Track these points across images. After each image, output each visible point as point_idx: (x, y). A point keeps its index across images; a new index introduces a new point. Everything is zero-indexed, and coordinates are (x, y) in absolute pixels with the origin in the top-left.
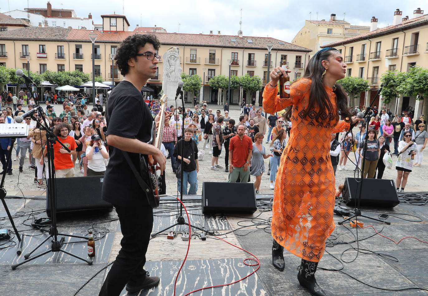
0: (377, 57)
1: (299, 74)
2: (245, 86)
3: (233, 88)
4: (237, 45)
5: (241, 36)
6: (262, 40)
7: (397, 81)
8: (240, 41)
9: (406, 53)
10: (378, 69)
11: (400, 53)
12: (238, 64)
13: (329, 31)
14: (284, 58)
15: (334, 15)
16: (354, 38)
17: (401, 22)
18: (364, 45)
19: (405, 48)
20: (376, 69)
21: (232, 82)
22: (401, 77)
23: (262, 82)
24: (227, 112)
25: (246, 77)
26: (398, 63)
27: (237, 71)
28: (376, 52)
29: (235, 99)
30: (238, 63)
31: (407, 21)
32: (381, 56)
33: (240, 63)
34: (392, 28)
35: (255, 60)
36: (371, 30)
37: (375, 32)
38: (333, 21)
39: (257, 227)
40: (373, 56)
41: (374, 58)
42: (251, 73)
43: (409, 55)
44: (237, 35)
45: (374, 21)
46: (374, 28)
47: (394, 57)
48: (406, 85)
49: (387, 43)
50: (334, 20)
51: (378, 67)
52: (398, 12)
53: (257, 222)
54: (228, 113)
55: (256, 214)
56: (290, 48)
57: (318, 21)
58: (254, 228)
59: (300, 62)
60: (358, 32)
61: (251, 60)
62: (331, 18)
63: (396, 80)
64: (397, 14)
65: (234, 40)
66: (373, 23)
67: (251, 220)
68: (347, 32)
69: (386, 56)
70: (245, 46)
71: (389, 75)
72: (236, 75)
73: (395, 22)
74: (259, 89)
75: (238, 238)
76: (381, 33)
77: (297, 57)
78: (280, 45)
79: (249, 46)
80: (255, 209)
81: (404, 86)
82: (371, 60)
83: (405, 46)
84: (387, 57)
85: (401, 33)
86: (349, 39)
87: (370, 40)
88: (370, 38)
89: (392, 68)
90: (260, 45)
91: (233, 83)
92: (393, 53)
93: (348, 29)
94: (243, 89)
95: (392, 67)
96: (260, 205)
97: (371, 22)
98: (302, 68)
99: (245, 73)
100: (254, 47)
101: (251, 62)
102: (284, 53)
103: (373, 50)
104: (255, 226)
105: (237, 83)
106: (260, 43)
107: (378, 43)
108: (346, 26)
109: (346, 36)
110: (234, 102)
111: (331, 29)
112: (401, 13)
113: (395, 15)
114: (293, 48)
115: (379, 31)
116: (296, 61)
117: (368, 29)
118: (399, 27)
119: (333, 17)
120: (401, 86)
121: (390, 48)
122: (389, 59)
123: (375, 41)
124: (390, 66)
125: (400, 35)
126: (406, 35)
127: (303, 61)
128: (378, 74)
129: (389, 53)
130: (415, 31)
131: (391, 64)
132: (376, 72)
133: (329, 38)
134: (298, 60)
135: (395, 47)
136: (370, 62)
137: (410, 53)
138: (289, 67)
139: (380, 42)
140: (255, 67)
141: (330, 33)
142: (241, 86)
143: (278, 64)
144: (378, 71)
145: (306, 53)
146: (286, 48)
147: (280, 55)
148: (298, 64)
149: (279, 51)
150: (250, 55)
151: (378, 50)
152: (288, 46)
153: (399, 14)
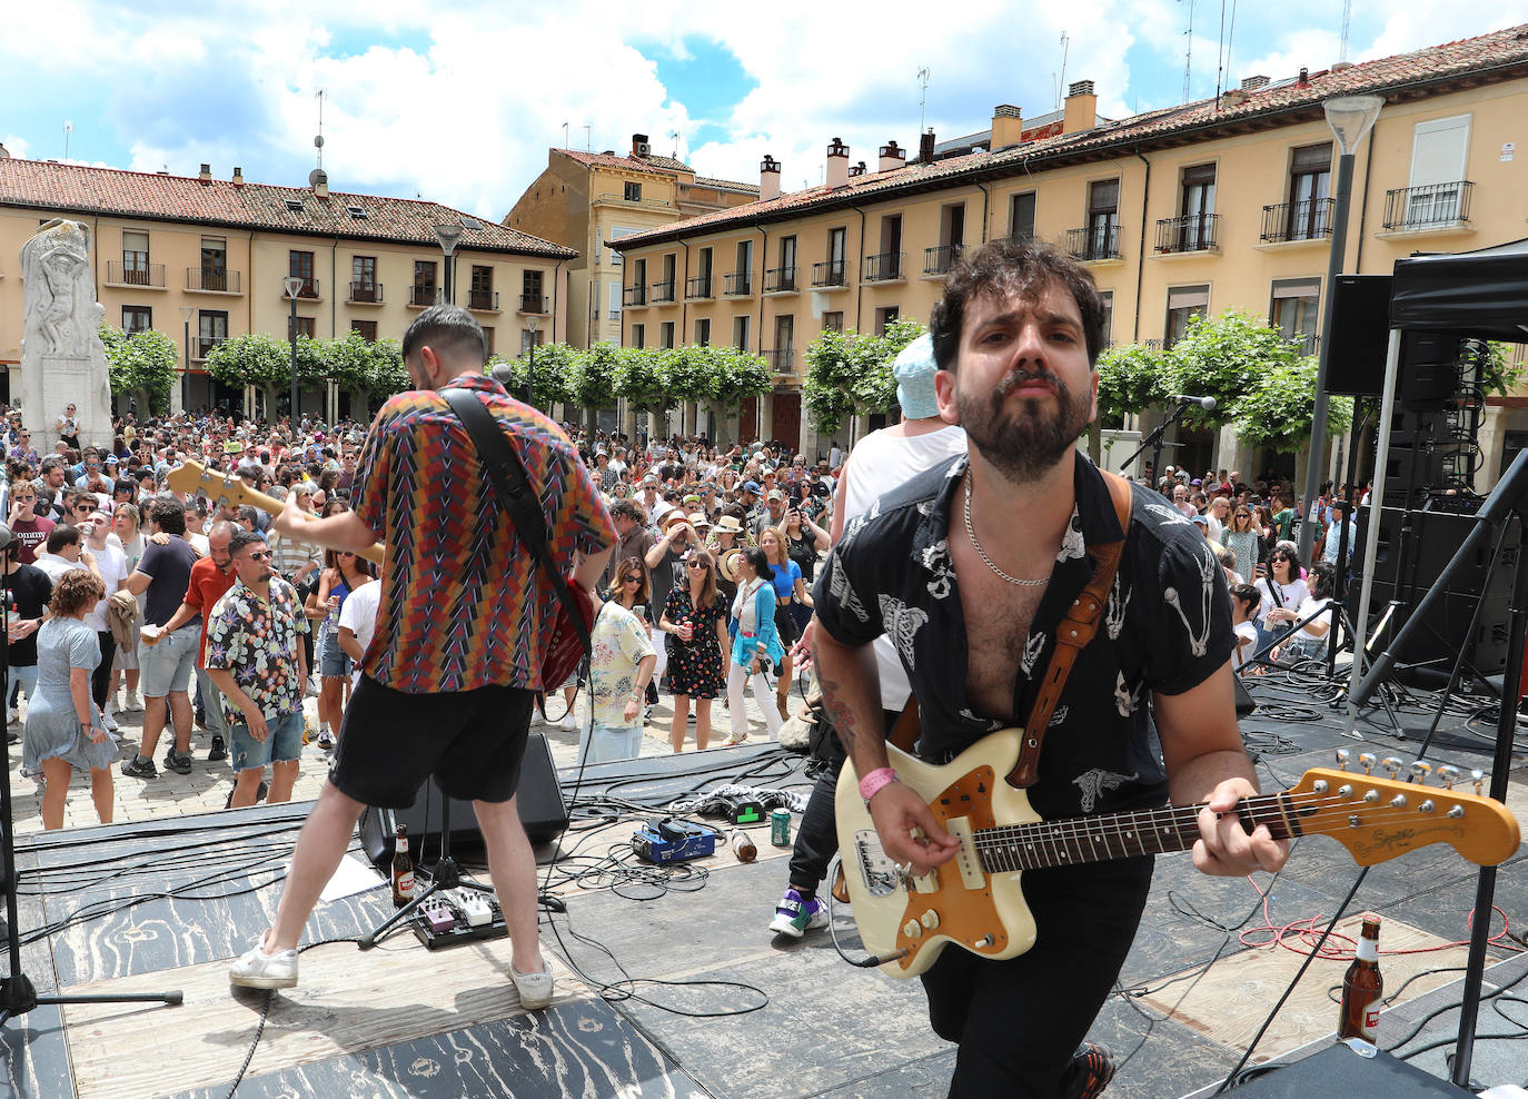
0: (786, 284)
1: (537, 335)
2: (347, 375)
5: (321, 191)
6: (402, 208)
8: (320, 210)
9: (870, 278)
10: (791, 324)
11: (852, 275)
12: (316, 296)
13: (631, 191)
14: (481, 276)
15: (642, 138)
16: (715, 220)
17: (845, 179)
18: (744, 246)
19: (865, 262)
20: (786, 324)
25: (348, 342)
26: (847, 305)
27: (312, 321)
28: (784, 269)
30: (315, 289)
31: (863, 178)
32: (797, 283)
33: (324, 291)
35: (380, 279)
36: (764, 198)
37: (774, 205)
38: (642, 159)
40: (772, 280)
41: (779, 289)
42: (367, 330)
43: (876, 282)
44: (309, 186)
45: (768, 169)
46: (770, 191)
47: (836, 287)
49: (812, 241)
50: (643, 156)
51: (790, 318)
52: (839, 148)
56: (501, 243)
57: (593, 156)
59: (537, 292)
60: (723, 201)
61: (366, 280)
62: (635, 148)
63: (852, 362)
64: (836, 154)
65: (299, 206)
66: (766, 174)
68: (686, 196)
69: (814, 284)
70: (341, 229)
71: (830, 343)
72: (311, 335)
76: (793, 209)
77: (527, 274)
79: (355, 228)
80: (565, 825)
82: (767, 294)
83: (867, 253)
84: (815, 288)
85: (853, 212)
87: (763, 227)
88: (764, 224)
89: (832, 320)
90: (395, 227)
92: (831, 274)
93: (688, 187)
94: (337, 387)
95: (832, 317)
97: (762, 171)
98: (544, 315)
99: (345, 328)
100: (371, 232)
101: (363, 289)
102: (484, 261)
103: (773, 262)
105: (316, 365)
106: (393, 221)
107: (786, 239)
108: (683, 179)
109: (685, 212)
111: (637, 186)
112: (845, 152)
113: (829, 156)
114: (513, 244)
115: (785, 204)
116: (526, 290)
117: (754, 192)
118: (842, 194)
119: (640, 144)
120: (866, 379)
121: (823, 258)
122: (822, 293)
123: (778, 232)
124: (827, 315)
125: (850, 219)
126: (867, 219)
127: (548, 289)
128: (790, 338)
129: (822, 275)
130: (891, 209)
131: (828, 309)
132: (785, 333)
133: (629, 215)
134: (531, 288)
135: (838, 257)
136: (766, 301)
137: (881, 278)
138: (500, 309)
139: (794, 238)
140: (381, 306)
141: (634, 199)
142: (333, 375)
143: (465, 299)
144: (791, 330)
145: (557, 262)
146: (490, 243)
147: (466, 264)
148: (531, 296)
149: (462, 252)
150: (358, 261)
151: (789, 264)
152: (494, 236)
153: (841, 154)
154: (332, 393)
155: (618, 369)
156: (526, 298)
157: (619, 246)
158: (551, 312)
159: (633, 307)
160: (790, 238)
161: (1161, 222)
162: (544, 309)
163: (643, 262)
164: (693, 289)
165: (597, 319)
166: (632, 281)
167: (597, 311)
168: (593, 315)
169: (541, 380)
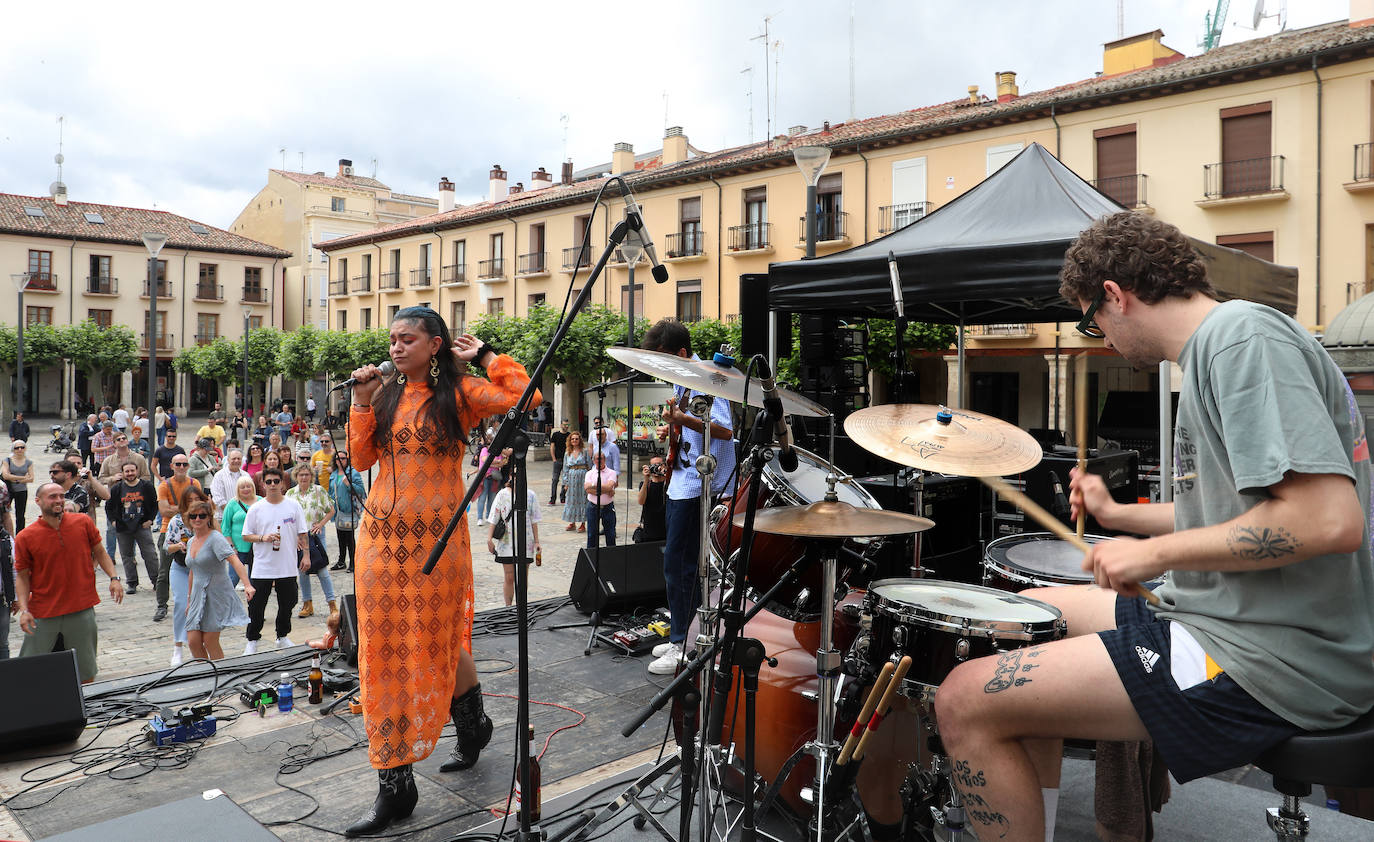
0: (458, 277)
1: (257, 320)
2: (82, 356)
3: (38, 364)
4: (48, 227)
5: (60, 200)
6: (137, 216)
7: (506, 338)
8: (59, 216)
9: (523, 272)
10: (464, 308)
11: (509, 271)
12: (54, 288)
13: (337, 204)
14: (207, 272)
15: (346, 163)
16: (400, 227)
17: (506, 195)
18: (425, 247)
19: (519, 259)
20: (459, 308)
21: (33, 344)
22: (513, 329)
23: (139, 344)
24: (19, 442)
25: (83, 327)
26: (506, 293)
27: (49, 310)
28: (457, 266)
29: (45, 398)
30: (55, 284)
31: (520, 195)
32: (467, 276)
33: (62, 285)
34: (488, 207)
35: (115, 275)
36: (441, 210)
37: (449, 216)
38: (347, 179)
39: (88, 772)
40: (449, 274)
41: (452, 281)
42: (102, 317)
43: (528, 275)
44: (47, 194)
45: (445, 188)
46: (447, 206)
47: (497, 279)
48: (524, 349)
49: (478, 243)
50: (348, 176)
51: (462, 303)
52: (498, 173)
53: (86, 759)
54: (23, 448)
55: (84, 738)
56: (224, 245)
57: (306, 176)
58: (79, 776)
59: (257, 284)
60: (412, 212)
61: (101, 275)
62: (341, 169)
63: (502, 337)
64: (496, 177)
65: (39, 212)
66: (443, 192)
67: (69, 757)
68: (382, 208)
69: (480, 277)
70: (78, 232)
71: (485, 323)
72: (49, 322)
73: (494, 195)
74: (129, 365)
75: (16, 818)
76: (462, 219)
77: (248, 271)
78: (194, 236)
79: (93, 232)
80: (82, 724)
81: (521, 352)
82: (444, 284)
83: (519, 254)
84: (481, 280)
85: (507, 221)
86: (388, 229)
87: (440, 233)
88: (439, 230)
89: (495, 305)
90: (129, 231)
91: (38, 347)
93: (385, 201)
94: (73, 366)
95: (495, 303)
96: (103, 709)
97: (440, 190)
98: (264, 303)
99: (81, 317)
100: (107, 235)
101: (99, 282)
102: (210, 259)
103: (448, 261)
104: (81, 772)
105: (52, 348)
106: (128, 226)
107: (457, 242)
108: (380, 195)
109: (381, 220)
110: (42, 410)
111: (342, 200)
112: (504, 175)
113: (491, 178)
114: (235, 246)
115: (459, 215)
116: (247, 283)
117: (434, 204)
118: (503, 207)
119: (345, 167)
120: (513, 351)
121: (487, 257)
122: (487, 284)
123: (451, 237)
124: (491, 300)
125: (505, 227)
126: (519, 228)
127: (266, 282)
128: (463, 319)
129: (486, 268)
130: (537, 219)
131: (491, 297)
132: (459, 316)
133: (336, 223)
134: (252, 281)
135: (498, 255)
136: (443, 290)
137: (531, 271)
138: (225, 298)
139: (464, 241)
140: (116, 297)
141: (340, 210)
142: (68, 356)
143: (192, 291)
144: (463, 313)
145: (274, 260)
146: (215, 245)
147: (194, 262)
148: (252, 288)
149: (191, 253)
150: (95, 261)
151: (460, 262)
152: (219, 239)
153: (501, 177)
154: (69, 372)
156: (247, 290)
157: (327, 248)
158: (269, 301)
159: (338, 297)
160: (460, 241)
161: (732, 229)
162: (263, 298)
163: (345, 261)
164: (386, 281)
165: (310, 306)
166: (336, 276)
167: (310, 300)
168: (307, 303)
169: (256, 357)
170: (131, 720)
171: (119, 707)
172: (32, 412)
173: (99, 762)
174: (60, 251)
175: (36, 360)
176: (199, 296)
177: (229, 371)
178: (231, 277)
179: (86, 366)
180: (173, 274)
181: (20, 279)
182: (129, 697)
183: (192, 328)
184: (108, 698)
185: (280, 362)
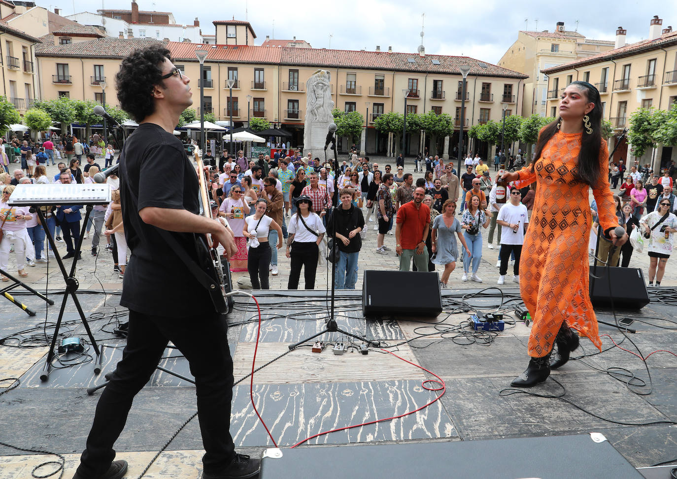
0: (624, 87)
1: (509, 112)
2: (428, 129)
3: (411, 132)
4: (416, 68)
5: (422, 54)
6: (454, 60)
7: (654, 123)
8: (421, 62)
9: (668, 82)
10: (626, 105)
11: (658, 82)
12: (418, 97)
13: (554, 48)
14: (486, 87)
15: (561, 24)
16: (591, 59)
17: (660, 35)
18: (605, 69)
19: (666, 75)
20: (623, 105)
21: (409, 123)
22: (660, 117)
23: (453, 123)
24: (400, 167)
25: (430, 115)
26: (655, 96)
27: (416, 107)
28: (624, 80)
29: (413, 148)
30: (418, 94)
31: (670, 34)
32: (630, 86)
33: (421, 95)
34: (647, 43)
35: (444, 89)
36: (616, 47)
37: (622, 50)
38: (560, 33)
39: (443, 336)
40: (618, 85)
41: (621, 89)
42: (437, 110)
43: (671, 84)
44: (417, 52)
45: (620, 33)
46: (620, 44)
47: (650, 87)
48: (667, 129)
49: (639, 66)
50: (561, 31)
51: (625, 102)
52: (657, 21)
53: (442, 328)
55: (441, 317)
56: (495, 73)
57: (538, 33)
58: (438, 337)
59: (510, 93)
60: (597, 50)
61: (438, 90)
62: (558, 28)
63: (652, 122)
64: (655, 24)
65: (413, 61)
66: (618, 36)
67: (434, 325)
68: (580, 49)
69: (638, 86)
70: (429, 69)
71: (641, 113)
72: (415, 112)
73: (652, 35)
74: (449, 133)
75: (413, 351)
76: (630, 51)
77: (506, 86)
78: (480, 68)
79: (435, 69)
80: (440, 311)
81: (664, 131)
82: (615, 91)
83: (667, 70)
84: (639, 88)
85: (660, 51)
86: (583, 60)
87: (615, 61)
88: (615, 59)
89: (647, 103)
90: (451, 68)
91: (411, 124)
92: (648, 81)
93: (582, 44)
94: (425, 133)
95: (647, 102)
96: (448, 304)
97: (617, 35)
98: (513, 103)
99: (429, 109)
100: (441, 70)
101: (437, 94)
102: (487, 80)
103: (619, 77)
104: (439, 335)
105: (417, 125)
106: (450, 65)
107: (626, 66)
108: (579, 41)
109: (579, 56)
110: (411, 153)
111: (557, 45)
112: (660, 22)
113: (651, 24)
114: (500, 73)
115: (628, 49)
116: (505, 93)
117: (612, 44)
118: (658, 42)
119: (560, 26)
120: (659, 130)
121: (644, 74)
122: (642, 90)
124: (644, 100)
125: (659, 54)
126: (668, 55)
127: (514, 92)
128: (625, 111)
129: (643, 81)
131: (644, 98)
132: (622, 110)
133: (553, 58)
134: (508, 92)
135: (651, 73)
136: (614, 95)
137: (673, 82)
139: (630, 65)
140: (444, 101)
141: (556, 51)
142: (423, 129)
143: (478, 97)
144: (625, 108)
145: (519, 80)
146: (490, 73)
147: (480, 82)
148: (508, 96)
149: (478, 77)
150: (436, 82)
151: (626, 77)
152: (493, 70)
153: (658, 23)
154: (423, 136)
155: (541, 126)
156: (505, 96)
157: (548, 73)
158: (516, 102)
159: (552, 99)
160: (627, 65)
162: (513, 100)
163: (557, 79)
165: (536, 104)
166: (552, 88)
167: (536, 102)
168: (535, 103)
169: (508, 131)
170: (461, 312)
171: (455, 304)
172: (407, 155)
173: (447, 332)
174: (421, 78)
175: (410, 130)
176: (481, 100)
177: (494, 138)
178: (497, 89)
179: (430, 133)
180: (470, 88)
181: (405, 92)
182: (459, 300)
183: (477, 116)
184: (449, 298)
185: (520, 133)
